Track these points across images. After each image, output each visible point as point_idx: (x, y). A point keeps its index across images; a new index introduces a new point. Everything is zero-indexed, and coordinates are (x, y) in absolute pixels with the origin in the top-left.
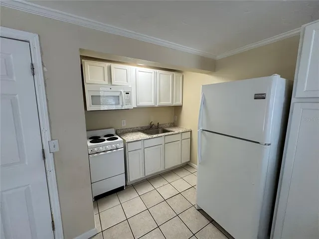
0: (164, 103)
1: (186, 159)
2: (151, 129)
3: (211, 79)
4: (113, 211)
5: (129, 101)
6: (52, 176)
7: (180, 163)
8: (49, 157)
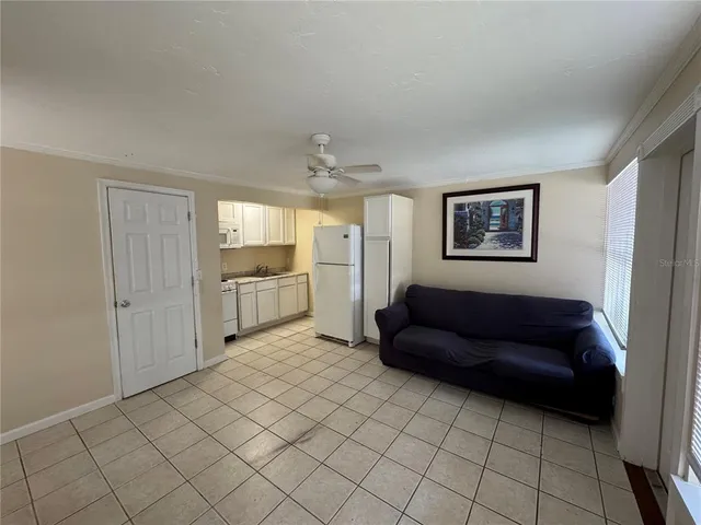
0: (274, 242)
1: (303, 308)
2: (260, 272)
3: (329, 220)
4: (234, 350)
5: (237, 240)
6: (197, 299)
7: (296, 312)
8: (196, 283)
